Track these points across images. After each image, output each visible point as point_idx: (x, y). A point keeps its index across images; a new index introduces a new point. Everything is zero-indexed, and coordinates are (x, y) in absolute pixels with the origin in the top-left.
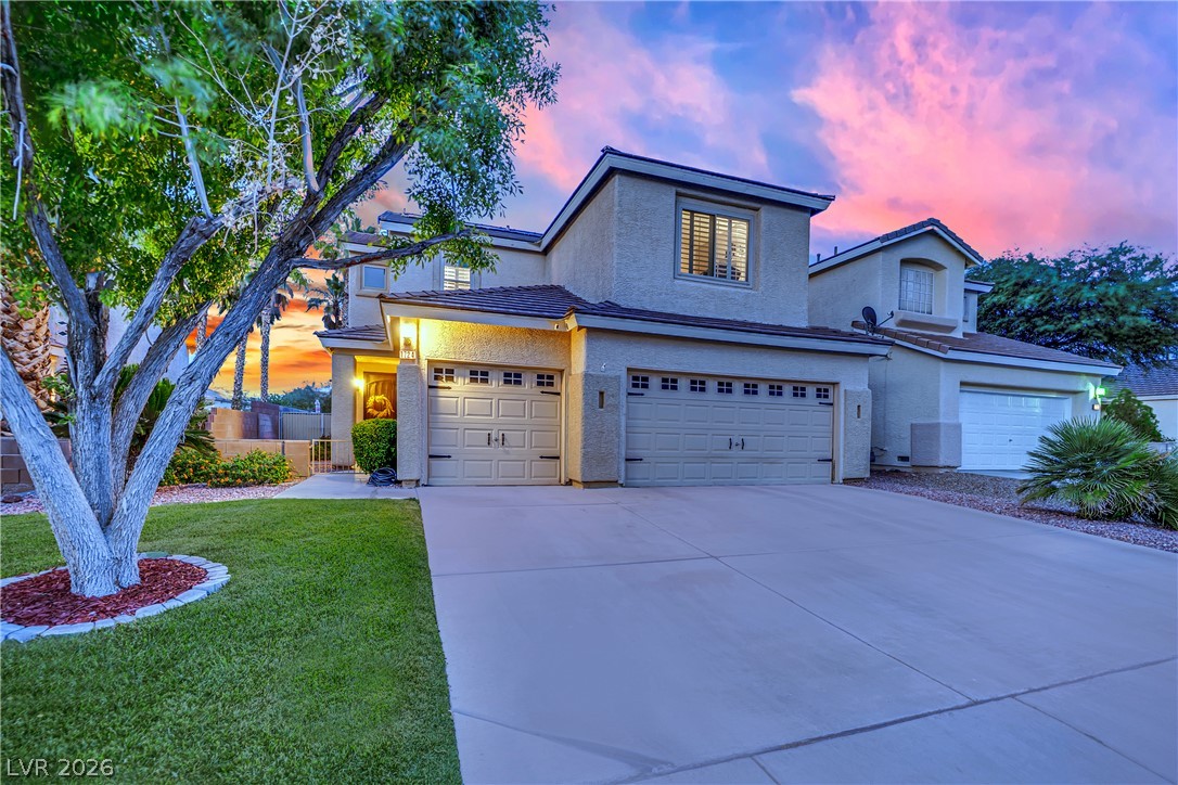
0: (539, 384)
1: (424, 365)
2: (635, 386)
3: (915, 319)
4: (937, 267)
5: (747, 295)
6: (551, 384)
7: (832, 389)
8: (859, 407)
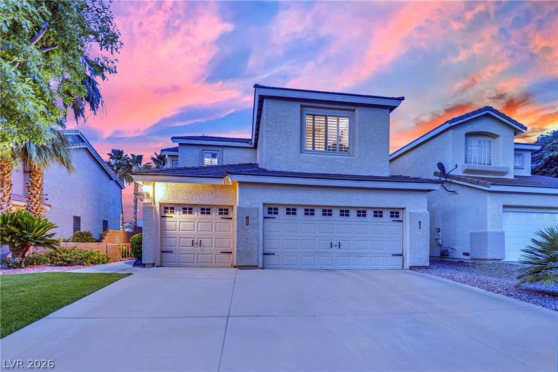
0: (220, 214)
1: (157, 205)
2: (269, 213)
3: (476, 168)
4: (494, 136)
5: (348, 160)
6: (227, 214)
7: (401, 212)
8: (420, 222)
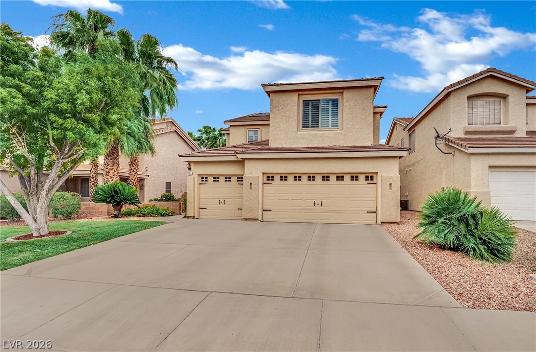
0: (238, 181)
2: (268, 180)
6: (242, 181)
7: (375, 176)
8: (391, 184)
